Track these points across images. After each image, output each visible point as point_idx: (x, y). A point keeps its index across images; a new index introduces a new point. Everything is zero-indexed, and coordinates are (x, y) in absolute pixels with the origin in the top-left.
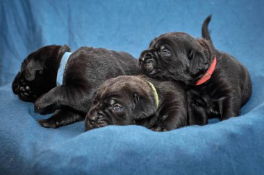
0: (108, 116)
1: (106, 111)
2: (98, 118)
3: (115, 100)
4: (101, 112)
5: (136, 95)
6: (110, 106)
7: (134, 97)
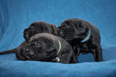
0: (34, 49)
1: (33, 47)
2: (29, 49)
3: (37, 42)
4: (31, 47)
5: (47, 40)
6: (35, 45)
7: (46, 41)
